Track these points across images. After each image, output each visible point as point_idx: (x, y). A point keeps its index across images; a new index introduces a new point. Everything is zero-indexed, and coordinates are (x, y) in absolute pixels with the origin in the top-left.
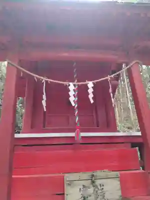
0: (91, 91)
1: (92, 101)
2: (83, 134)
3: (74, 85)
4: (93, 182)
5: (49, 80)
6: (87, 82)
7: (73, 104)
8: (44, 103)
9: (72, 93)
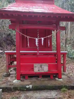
0: (43, 41)
1: (43, 45)
2: (39, 52)
3: (38, 39)
4: (41, 67)
5: (30, 37)
6: (42, 38)
7: (37, 46)
8: (28, 45)
9: (37, 42)
